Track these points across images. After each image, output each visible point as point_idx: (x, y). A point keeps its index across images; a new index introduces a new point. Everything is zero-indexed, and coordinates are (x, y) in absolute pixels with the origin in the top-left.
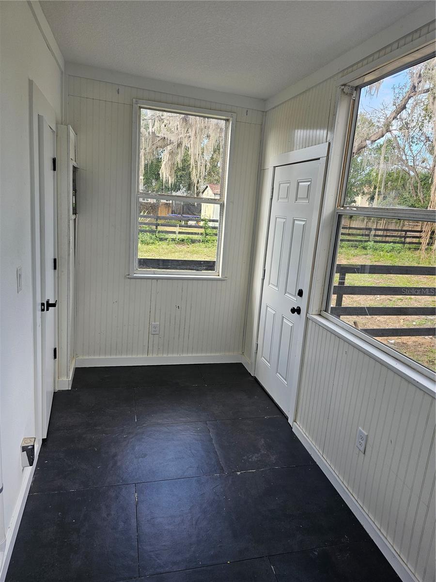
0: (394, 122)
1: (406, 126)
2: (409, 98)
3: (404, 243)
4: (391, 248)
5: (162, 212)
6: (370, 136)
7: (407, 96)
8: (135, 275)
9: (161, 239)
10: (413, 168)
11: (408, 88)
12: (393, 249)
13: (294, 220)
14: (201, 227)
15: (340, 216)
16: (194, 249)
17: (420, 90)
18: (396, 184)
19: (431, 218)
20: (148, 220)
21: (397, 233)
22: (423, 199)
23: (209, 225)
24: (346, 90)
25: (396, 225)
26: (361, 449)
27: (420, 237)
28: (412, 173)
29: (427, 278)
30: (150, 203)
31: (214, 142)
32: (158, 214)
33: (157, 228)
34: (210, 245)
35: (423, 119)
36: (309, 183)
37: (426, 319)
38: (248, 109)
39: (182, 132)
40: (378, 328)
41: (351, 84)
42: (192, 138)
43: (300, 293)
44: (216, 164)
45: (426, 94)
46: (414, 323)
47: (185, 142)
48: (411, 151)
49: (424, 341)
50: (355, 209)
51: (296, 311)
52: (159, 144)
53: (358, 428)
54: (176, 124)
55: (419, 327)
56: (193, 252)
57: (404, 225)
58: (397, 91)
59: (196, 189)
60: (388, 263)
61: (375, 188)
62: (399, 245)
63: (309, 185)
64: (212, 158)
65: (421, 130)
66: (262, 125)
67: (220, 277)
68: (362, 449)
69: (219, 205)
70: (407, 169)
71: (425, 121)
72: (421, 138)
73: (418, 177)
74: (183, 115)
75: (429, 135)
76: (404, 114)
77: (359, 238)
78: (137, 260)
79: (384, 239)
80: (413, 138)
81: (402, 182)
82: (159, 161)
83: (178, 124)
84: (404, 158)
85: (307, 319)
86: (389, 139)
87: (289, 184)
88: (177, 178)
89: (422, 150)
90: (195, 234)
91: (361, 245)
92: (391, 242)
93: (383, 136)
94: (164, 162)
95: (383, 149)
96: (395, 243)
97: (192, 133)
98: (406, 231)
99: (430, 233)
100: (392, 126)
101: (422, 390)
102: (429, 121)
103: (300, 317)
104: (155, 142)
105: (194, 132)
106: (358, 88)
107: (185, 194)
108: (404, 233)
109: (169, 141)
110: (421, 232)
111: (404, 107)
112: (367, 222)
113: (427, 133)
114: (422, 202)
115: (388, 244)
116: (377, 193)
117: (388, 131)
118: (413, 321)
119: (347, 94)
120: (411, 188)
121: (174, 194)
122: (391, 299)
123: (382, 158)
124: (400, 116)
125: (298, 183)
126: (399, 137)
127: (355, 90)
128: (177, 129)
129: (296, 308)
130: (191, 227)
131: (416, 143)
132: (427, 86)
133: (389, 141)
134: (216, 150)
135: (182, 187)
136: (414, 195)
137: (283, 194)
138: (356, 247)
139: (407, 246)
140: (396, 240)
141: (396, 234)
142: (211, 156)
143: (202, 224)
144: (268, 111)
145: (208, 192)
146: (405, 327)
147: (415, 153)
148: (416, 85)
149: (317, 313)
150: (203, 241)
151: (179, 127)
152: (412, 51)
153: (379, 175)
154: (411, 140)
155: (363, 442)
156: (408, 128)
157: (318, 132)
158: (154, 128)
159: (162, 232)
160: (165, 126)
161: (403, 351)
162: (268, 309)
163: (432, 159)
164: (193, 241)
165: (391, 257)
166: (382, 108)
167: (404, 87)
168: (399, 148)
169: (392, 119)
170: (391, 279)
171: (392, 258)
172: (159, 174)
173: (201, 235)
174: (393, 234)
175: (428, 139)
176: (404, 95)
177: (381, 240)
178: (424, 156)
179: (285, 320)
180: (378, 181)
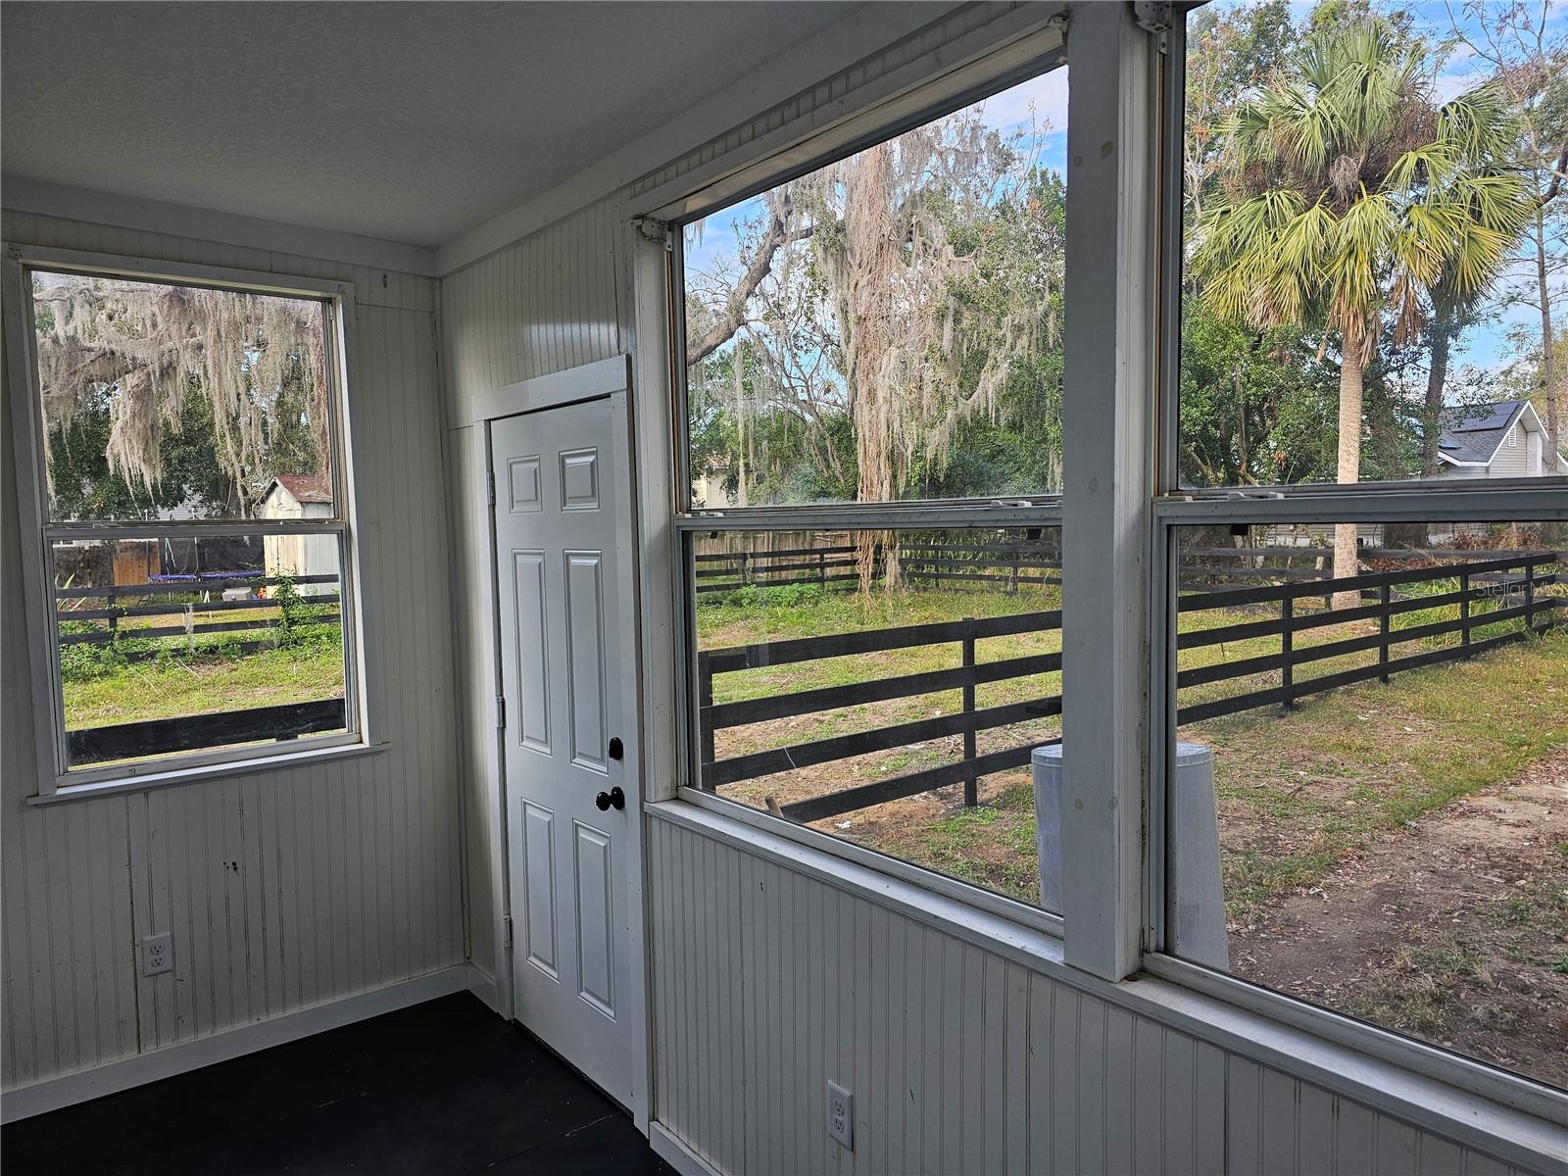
0: (750, 302)
1: (775, 312)
2: (774, 248)
3: (821, 580)
4: (797, 594)
5: (126, 574)
6: (702, 335)
7: (768, 245)
8: (60, 792)
9: (134, 658)
10: (809, 405)
11: (767, 225)
12: (801, 598)
13: (568, 555)
14: (272, 603)
15: (686, 536)
16: (255, 670)
17: (792, 230)
18: (779, 445)
19: (898, 520)
20: (77, 604)
21: (802, 557)
22: (842, 474)
23: (297, 592)
24: (648, 228)
25: (797, 541)
26: (841, 1140)
27: (854, 562)
28: (808, 417)
29: (886, 654)
30: (80, 550)
31: (281, 359)
32: (111, 581)
33: (113, 624)
34: (309, 652)
35: (809, 294)
36: (591, 458)
37: (907, 754)
38: (388, 270)
39: (174, 333)
40: (809, 797)
41: (656, 215)
42: (208, 352)
43: (616, 750)
44: (294, 418)
45: (805, 240)
46: (883, 769)
47: (187, 363)
48: (799, 367)
49: (911, 807)
50: (720, 515)
51: (612, 800)
52: (96, 370)
53: (824, 1082)
54: (148, 313)
55: (894, 777)
56: (251, 682)
57: (813, 539)
58: (743, 232)
59: (240, 493)
60: (798, 634)
61: (735, 457)
62: (812, 585)
63: (592, 463)
64: (280, 403)
65: (809, 319)
66: (431, 312)
67: (366, 744)
68: (845, 1137)
69: (335, 537)
70: (795, 408)
71: (817, 300)
72: (814, 338)
73: (823, 425)
74: (171, 288)
75: (829, 331)
76: (768, 284)
77: (720, 580)
78: (63, 740)
79: (777, 576)
80: (795, 336)
81: (792, 439)
82: (100, 422)
83: (157, 312)
84: (786, 384)
85: (645, 817)
86: (745, 342)
87: (537, 464)
88: (170, 465)
89: (821, 363)
90: (254, 624)
91: (730, 597)
92: (793, 581)
93: (731, 335)
94: (119, 424)
95: (736, 365)
96: (802, 581)
97: (206, 336)
98: (822, 552)
99: (872, 550)
100: (747, 311)
101: (958, 938)
102: (823, 300)
103: (626, 816)
104: (80, 366)
105: (211, 333)
106: (676, 226)
107: (201, 514)
108: (818, 556)
109: (129, 362)
110: (852, 549)
111: (766, 270)
112: (731, 539)
113: (823, 324)
114: (842, 481)
115: (788, 587)
116: (742, 470)
117: (741, 322)
118: (880, 764)
119: (651, 239)
120: (813, 453)
121: (164, 515)
122: (821, 718)
123: (738, 384)
124: (760, 289)
125: (562, 459)
126: (766, 336)
127: (669, 230)
128: (154, 325)
129: (609, 794)
130: (234, 605)
131: (805, 348)
132: (806, 223)
133: (746, 345)
134: (293, 378)
135: (190, 492)
136: (822, 466)
137: (523, 489)
138: (718, 603)
139: (829, 585)
140: (804, 574)
141: (799, 560)
142: (275, 397)
143: (271, 592)
144: (445, 277)
145: (279, 498)
146: (866, 782)
147: (807, 371)
148: (783, 219)
149: (668, 794)
150: (281, 645)
151: (159, 319)
152: (788, 145)
153: (740, 426)
154: (794, 343)
155: (844, 1119)
156: (783, 317)
157: (594, 329)
158: (71, 326)
159: (135, 633)
160: (111, 318)
161: (874, 844)
162: (530, 811)
163: (844, 383)
164: (250, 648)
165: (801, 616)
166: (718, 271)
167: (756, 224)
168: (771, 361)
169: (744, 295)
170: (811, 670)
171: (804, 620)
172: (105, 460)
173: (272, 626)
174: (796, 563)
175: (827, 338)
176: (761, 240)
177: (770, 579)
178: (826, 376)
179: (582, 834)
180: (740, 440)
